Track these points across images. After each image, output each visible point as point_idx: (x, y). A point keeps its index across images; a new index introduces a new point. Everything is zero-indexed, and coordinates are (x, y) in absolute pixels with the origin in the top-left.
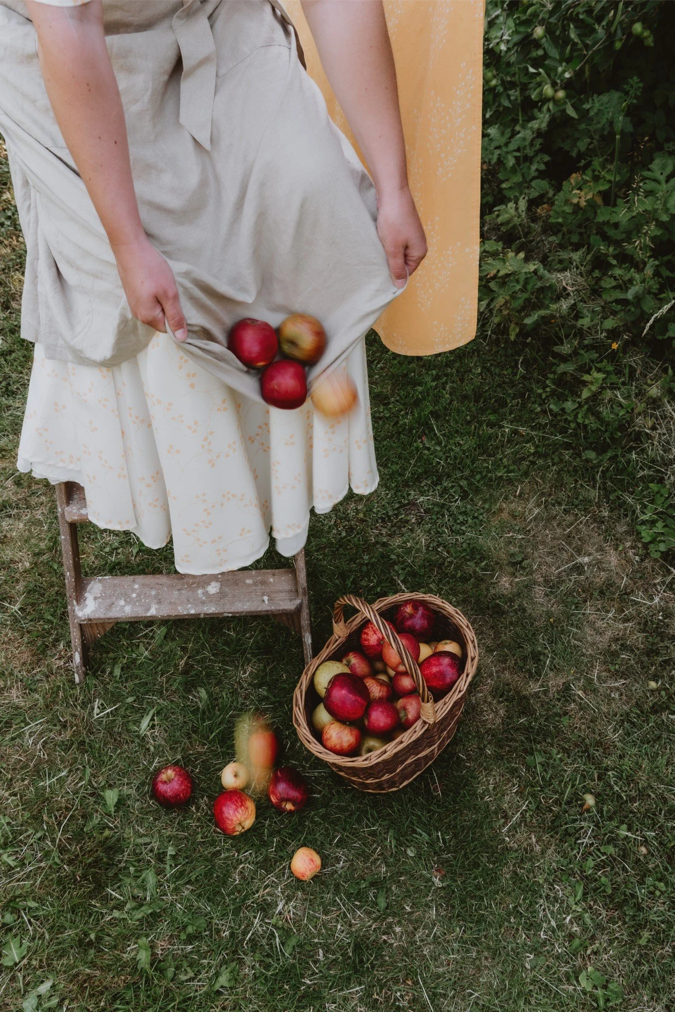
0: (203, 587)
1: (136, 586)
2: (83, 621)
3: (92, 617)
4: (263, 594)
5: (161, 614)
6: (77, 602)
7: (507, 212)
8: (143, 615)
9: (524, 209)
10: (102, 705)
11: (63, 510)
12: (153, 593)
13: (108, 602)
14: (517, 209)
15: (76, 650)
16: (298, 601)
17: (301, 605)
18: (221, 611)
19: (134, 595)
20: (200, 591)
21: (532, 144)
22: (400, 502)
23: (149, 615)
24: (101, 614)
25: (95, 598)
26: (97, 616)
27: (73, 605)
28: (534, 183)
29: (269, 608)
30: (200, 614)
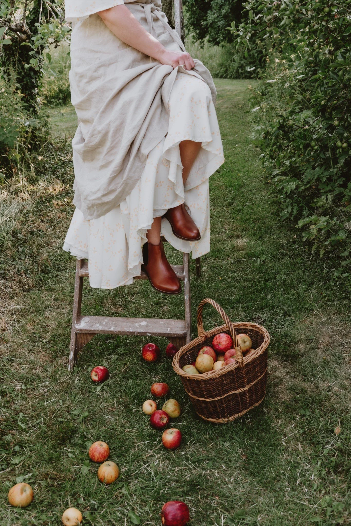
0: (139, 323)
1: (106, 320)
2: (78, 330)
3: (83, 328)
4: (168, 327)
5: (116, 330)
6: (77, 322)
7: (321, 201)
8: (107, 330)
9: (331, 200)
10: (80, 380)
11: (78, 271)
12: (114, 323)
13: (91, 324)
14: (327, 200)
15: (72, 350)
16: (185, 331)
17: (186, 333)
18: (145, 331)
19: (104, 323)
20: (136, 324)
21: (336, 174)
22: (250, 317)
23: (110, 330)
24: (87, 328)
25: (85, 323)
26: (85, 328)
27: (75, 323)
28: (336, 189)
29: (170, 332)
30: (135, 332)
